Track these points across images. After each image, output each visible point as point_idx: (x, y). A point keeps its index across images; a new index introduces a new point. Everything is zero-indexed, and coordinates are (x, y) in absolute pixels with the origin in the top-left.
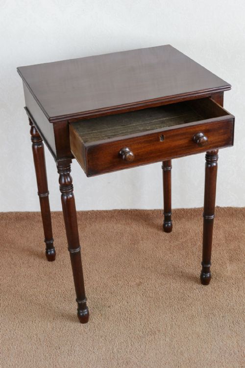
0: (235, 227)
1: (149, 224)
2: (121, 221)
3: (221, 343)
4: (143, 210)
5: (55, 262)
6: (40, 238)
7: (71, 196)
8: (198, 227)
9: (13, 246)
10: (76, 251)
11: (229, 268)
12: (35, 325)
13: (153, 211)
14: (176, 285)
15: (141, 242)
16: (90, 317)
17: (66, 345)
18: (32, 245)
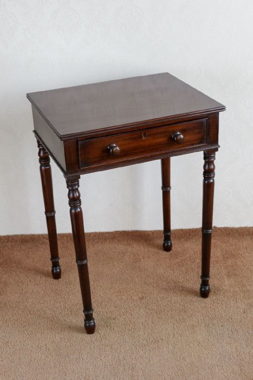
0: (232, 245)
1: (149, 244)
2: (122, 242)
3: (221, 349)
4: (144, 231)
5: (61, 279)
6: (45, 258)
7: (79, 210)
8: (196, 247)
9: (19, 266)
10: (83, 263)
11: (227, 282)
12: (44, 336)
13: (153, 232)
14: (177, 299)
15: (142, 260)
16: (96, 328)
17: (74, 353)
18: (38, 265)
